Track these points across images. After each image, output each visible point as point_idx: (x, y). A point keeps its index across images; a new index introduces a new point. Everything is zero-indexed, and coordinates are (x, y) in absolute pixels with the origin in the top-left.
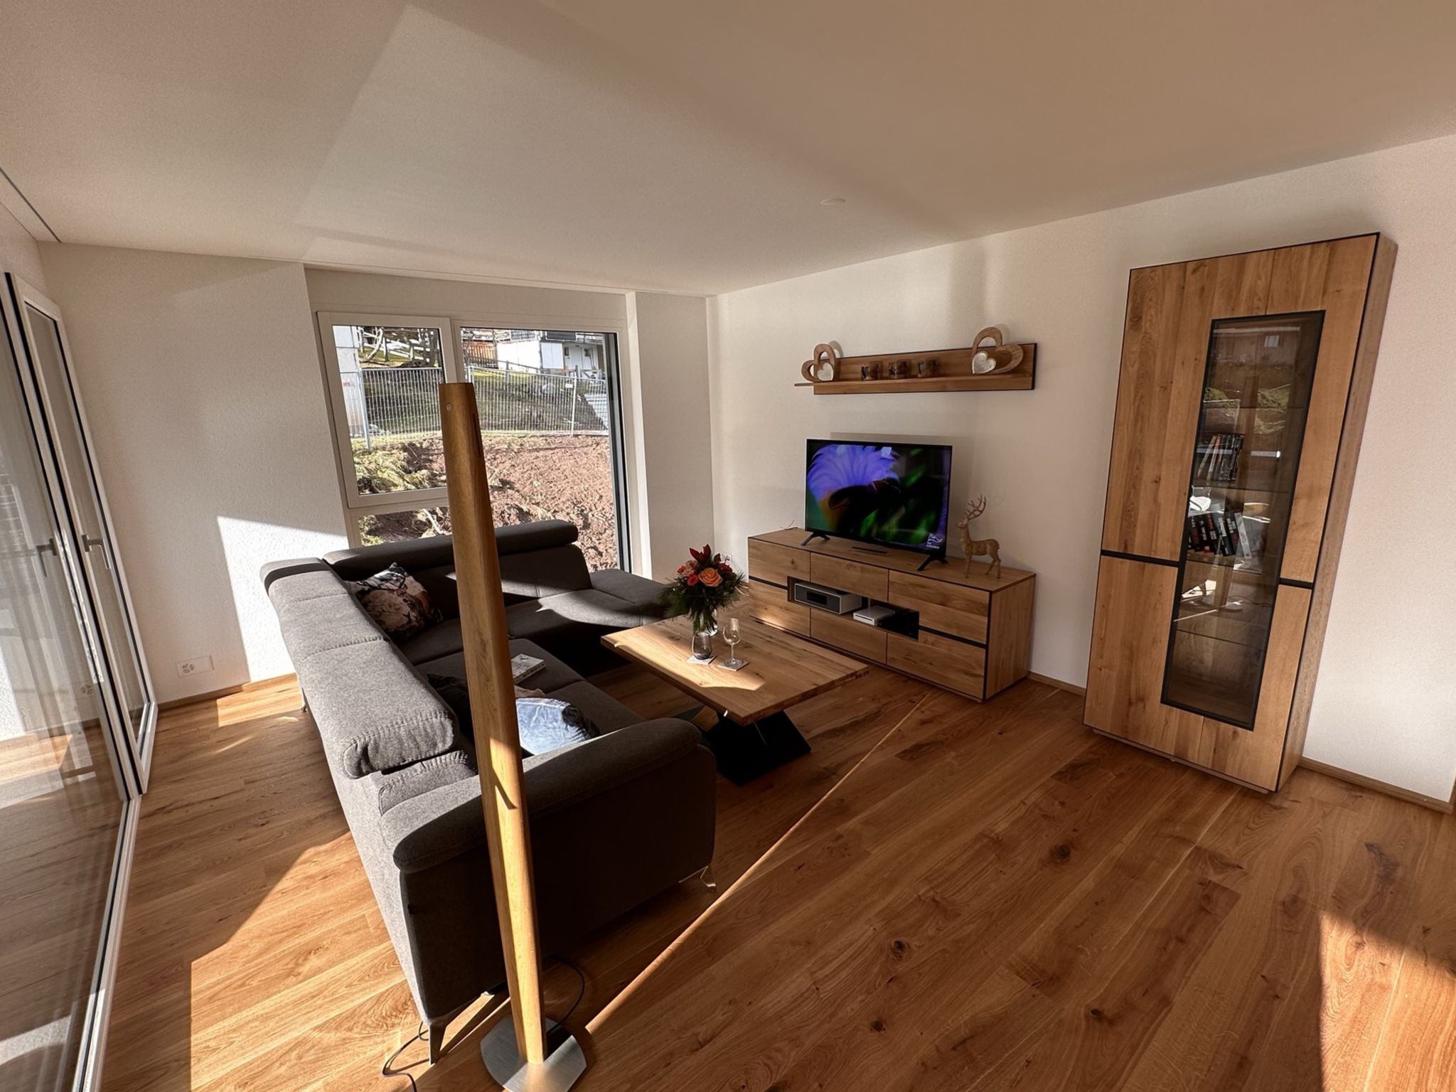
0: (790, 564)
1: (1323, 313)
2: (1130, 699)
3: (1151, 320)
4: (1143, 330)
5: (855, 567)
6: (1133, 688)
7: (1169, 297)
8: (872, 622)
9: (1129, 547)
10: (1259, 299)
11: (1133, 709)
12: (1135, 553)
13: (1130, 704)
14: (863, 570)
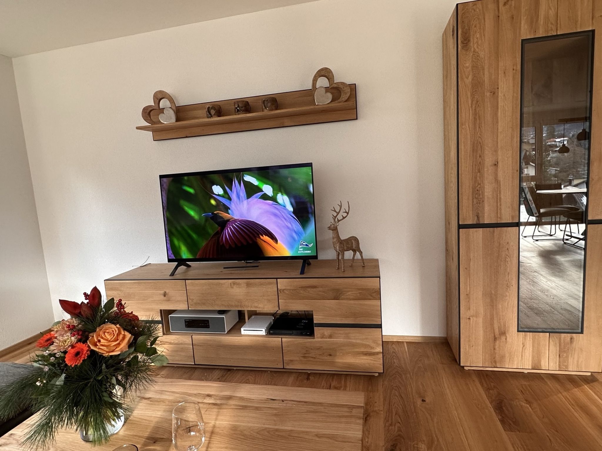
0: (162, 297)
1: (593, 31)
2: (494, 336)
3: (477, 42)
4: (472, 50)
5: (238, 284)
6: (496, 326)
7: (489, 23)
8: (263, 332)
9: (481, 219)
10: (552, 24)
11: (497, 342)
12: (485, 223)
13: (495, 339)
14: (248, 285)
